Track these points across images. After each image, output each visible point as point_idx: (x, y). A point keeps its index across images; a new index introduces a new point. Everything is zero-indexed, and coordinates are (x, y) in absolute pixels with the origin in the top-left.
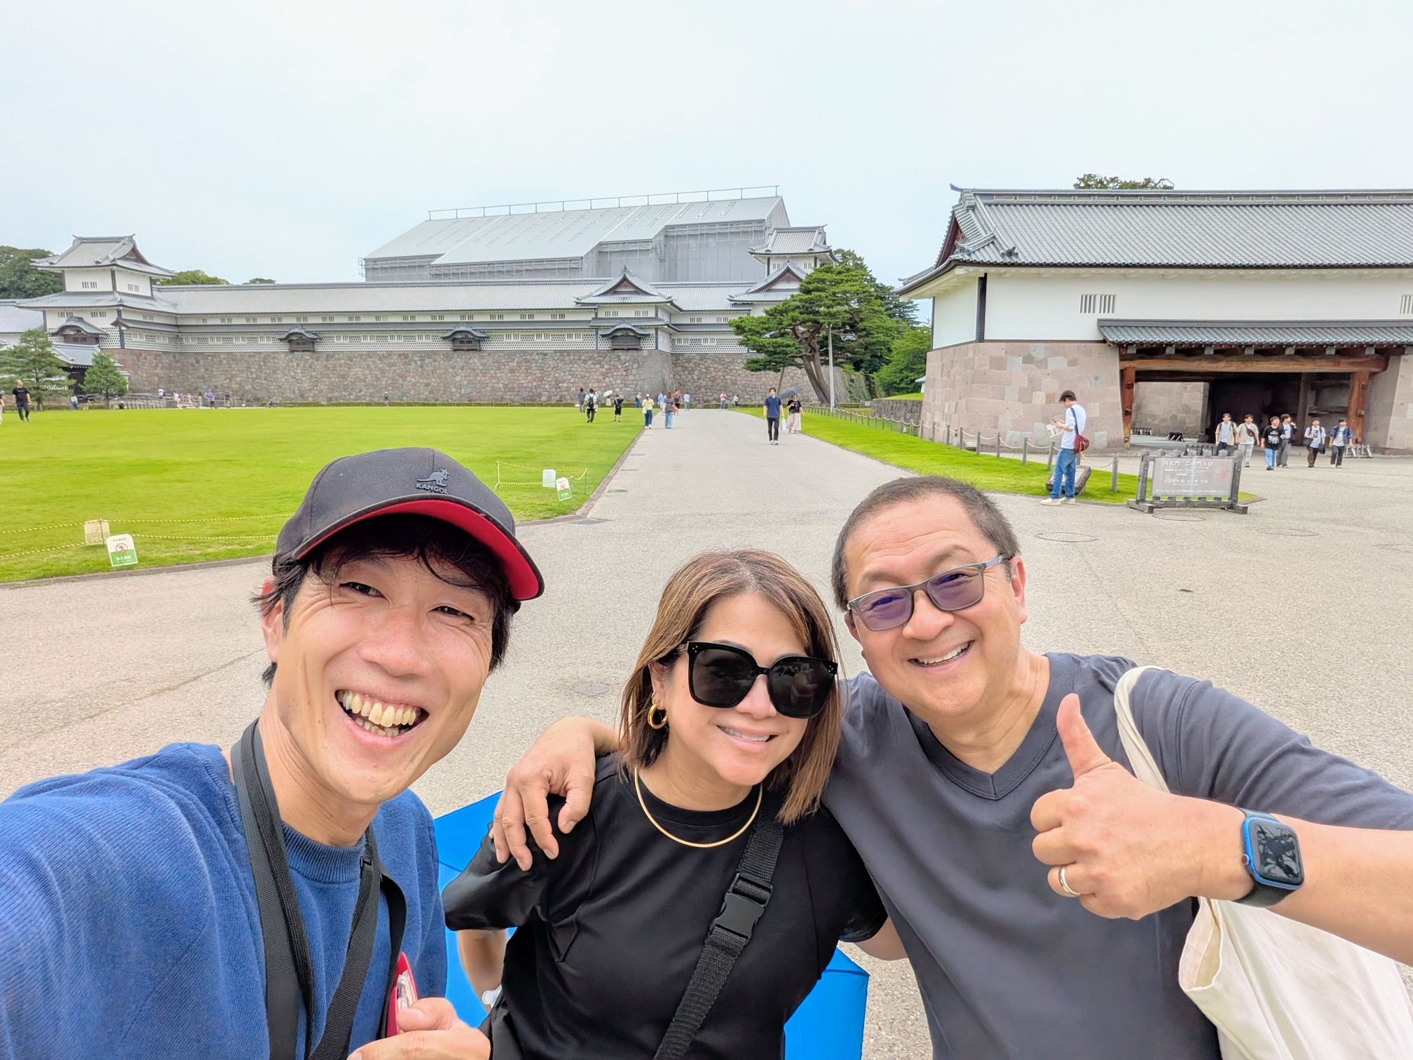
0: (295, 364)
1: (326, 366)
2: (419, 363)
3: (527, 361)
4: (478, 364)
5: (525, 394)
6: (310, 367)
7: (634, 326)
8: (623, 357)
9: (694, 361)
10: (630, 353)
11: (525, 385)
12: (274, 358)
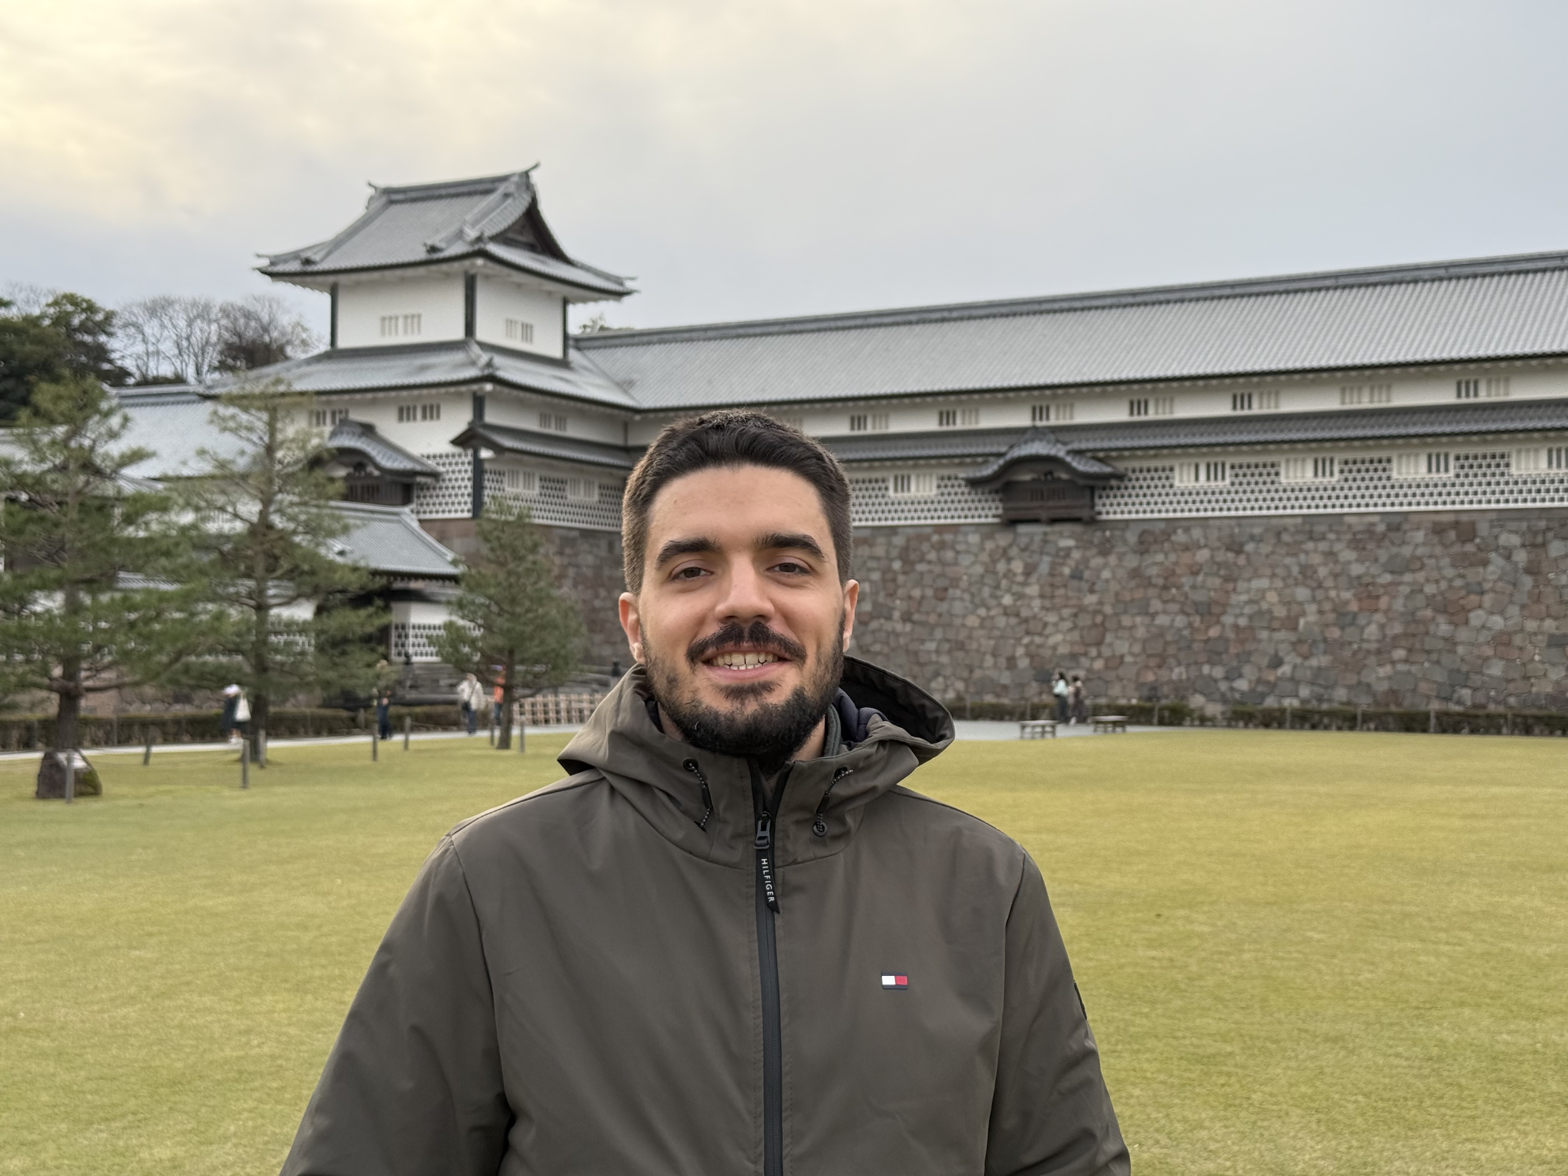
0: (1018, 566)
1: (1135, 573)
6: (1077, 576)
12: (941, 546)
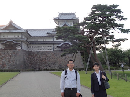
7: (14, 41)
8: (9, 52)
9: (35, 54)
10: (12, 50)
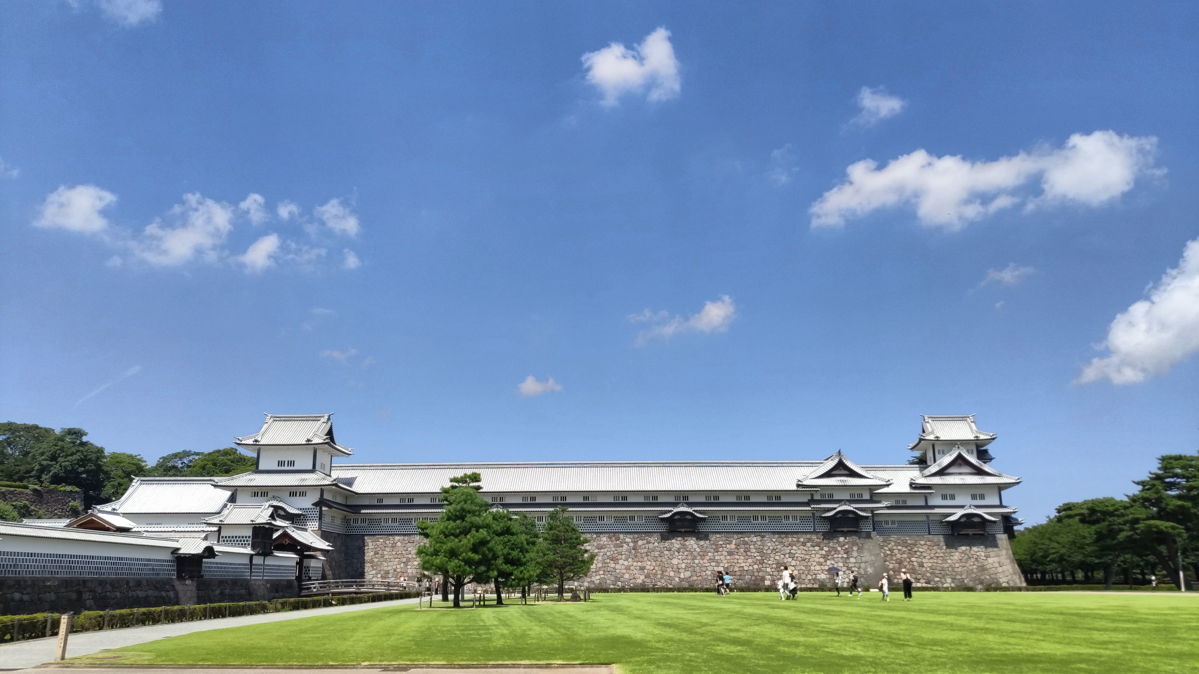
2: (631, 545)
3: (745, 543)
4: (695, 546)
5: (747, 577)
8: (842, 540)
10: (849, 536)
11: (746, 568)
